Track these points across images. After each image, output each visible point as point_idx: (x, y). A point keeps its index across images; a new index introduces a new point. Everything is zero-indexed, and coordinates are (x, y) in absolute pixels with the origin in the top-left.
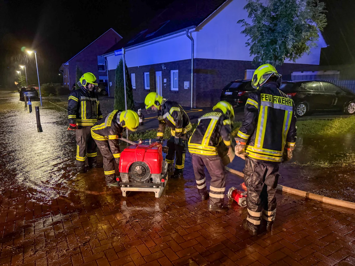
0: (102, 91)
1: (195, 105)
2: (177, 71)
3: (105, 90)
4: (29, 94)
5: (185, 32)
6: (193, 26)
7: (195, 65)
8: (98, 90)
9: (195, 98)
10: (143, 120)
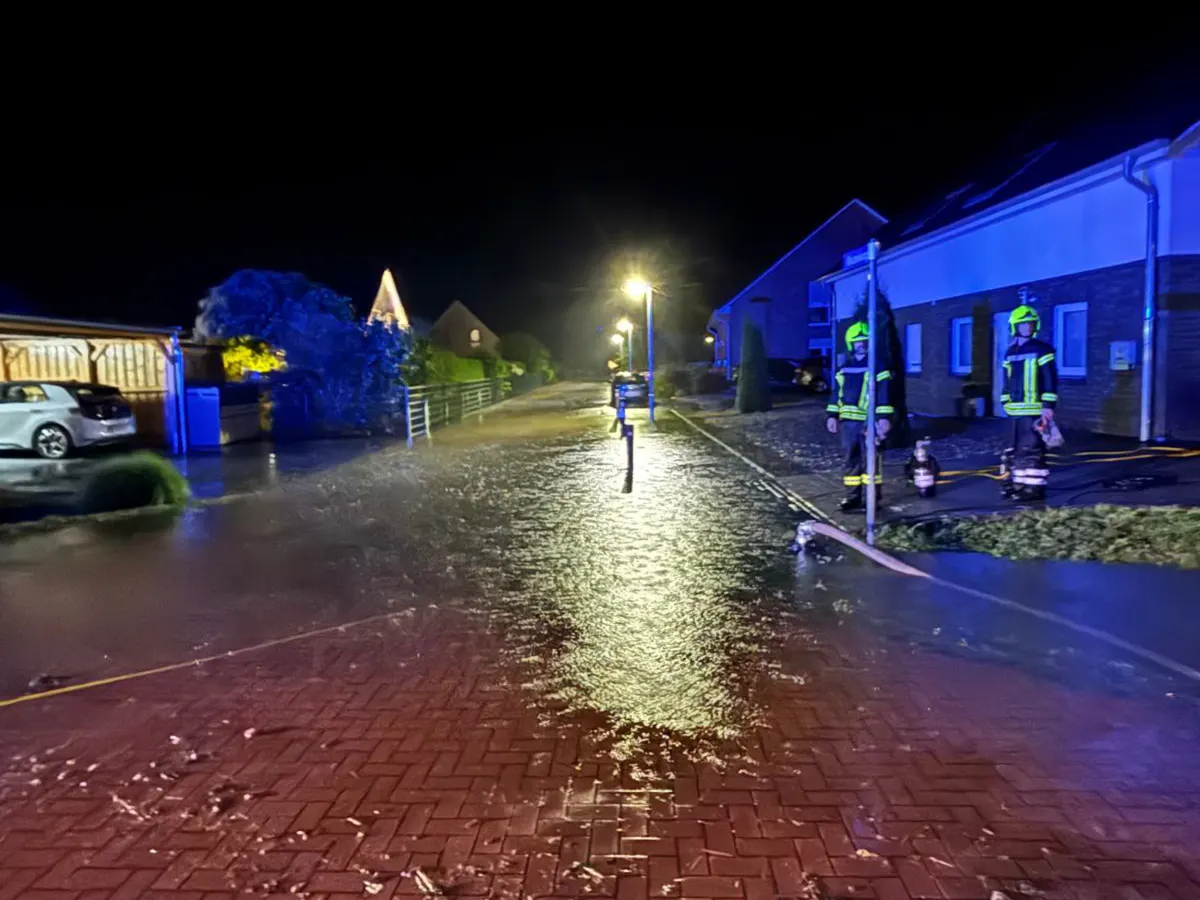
0: (814, 380)
1: (1159, 429)
2: (1083, 306)
3: (822, 379)
4: (632, 392)
5: (1118, 168)
6: (1155, 143)
7: (1164, 278)
8: (804, 379)
9: (1161, 406)
10: (937, 478)
